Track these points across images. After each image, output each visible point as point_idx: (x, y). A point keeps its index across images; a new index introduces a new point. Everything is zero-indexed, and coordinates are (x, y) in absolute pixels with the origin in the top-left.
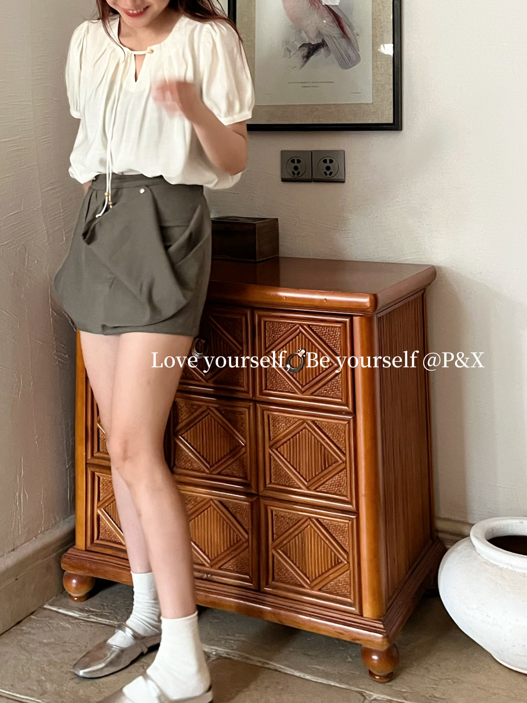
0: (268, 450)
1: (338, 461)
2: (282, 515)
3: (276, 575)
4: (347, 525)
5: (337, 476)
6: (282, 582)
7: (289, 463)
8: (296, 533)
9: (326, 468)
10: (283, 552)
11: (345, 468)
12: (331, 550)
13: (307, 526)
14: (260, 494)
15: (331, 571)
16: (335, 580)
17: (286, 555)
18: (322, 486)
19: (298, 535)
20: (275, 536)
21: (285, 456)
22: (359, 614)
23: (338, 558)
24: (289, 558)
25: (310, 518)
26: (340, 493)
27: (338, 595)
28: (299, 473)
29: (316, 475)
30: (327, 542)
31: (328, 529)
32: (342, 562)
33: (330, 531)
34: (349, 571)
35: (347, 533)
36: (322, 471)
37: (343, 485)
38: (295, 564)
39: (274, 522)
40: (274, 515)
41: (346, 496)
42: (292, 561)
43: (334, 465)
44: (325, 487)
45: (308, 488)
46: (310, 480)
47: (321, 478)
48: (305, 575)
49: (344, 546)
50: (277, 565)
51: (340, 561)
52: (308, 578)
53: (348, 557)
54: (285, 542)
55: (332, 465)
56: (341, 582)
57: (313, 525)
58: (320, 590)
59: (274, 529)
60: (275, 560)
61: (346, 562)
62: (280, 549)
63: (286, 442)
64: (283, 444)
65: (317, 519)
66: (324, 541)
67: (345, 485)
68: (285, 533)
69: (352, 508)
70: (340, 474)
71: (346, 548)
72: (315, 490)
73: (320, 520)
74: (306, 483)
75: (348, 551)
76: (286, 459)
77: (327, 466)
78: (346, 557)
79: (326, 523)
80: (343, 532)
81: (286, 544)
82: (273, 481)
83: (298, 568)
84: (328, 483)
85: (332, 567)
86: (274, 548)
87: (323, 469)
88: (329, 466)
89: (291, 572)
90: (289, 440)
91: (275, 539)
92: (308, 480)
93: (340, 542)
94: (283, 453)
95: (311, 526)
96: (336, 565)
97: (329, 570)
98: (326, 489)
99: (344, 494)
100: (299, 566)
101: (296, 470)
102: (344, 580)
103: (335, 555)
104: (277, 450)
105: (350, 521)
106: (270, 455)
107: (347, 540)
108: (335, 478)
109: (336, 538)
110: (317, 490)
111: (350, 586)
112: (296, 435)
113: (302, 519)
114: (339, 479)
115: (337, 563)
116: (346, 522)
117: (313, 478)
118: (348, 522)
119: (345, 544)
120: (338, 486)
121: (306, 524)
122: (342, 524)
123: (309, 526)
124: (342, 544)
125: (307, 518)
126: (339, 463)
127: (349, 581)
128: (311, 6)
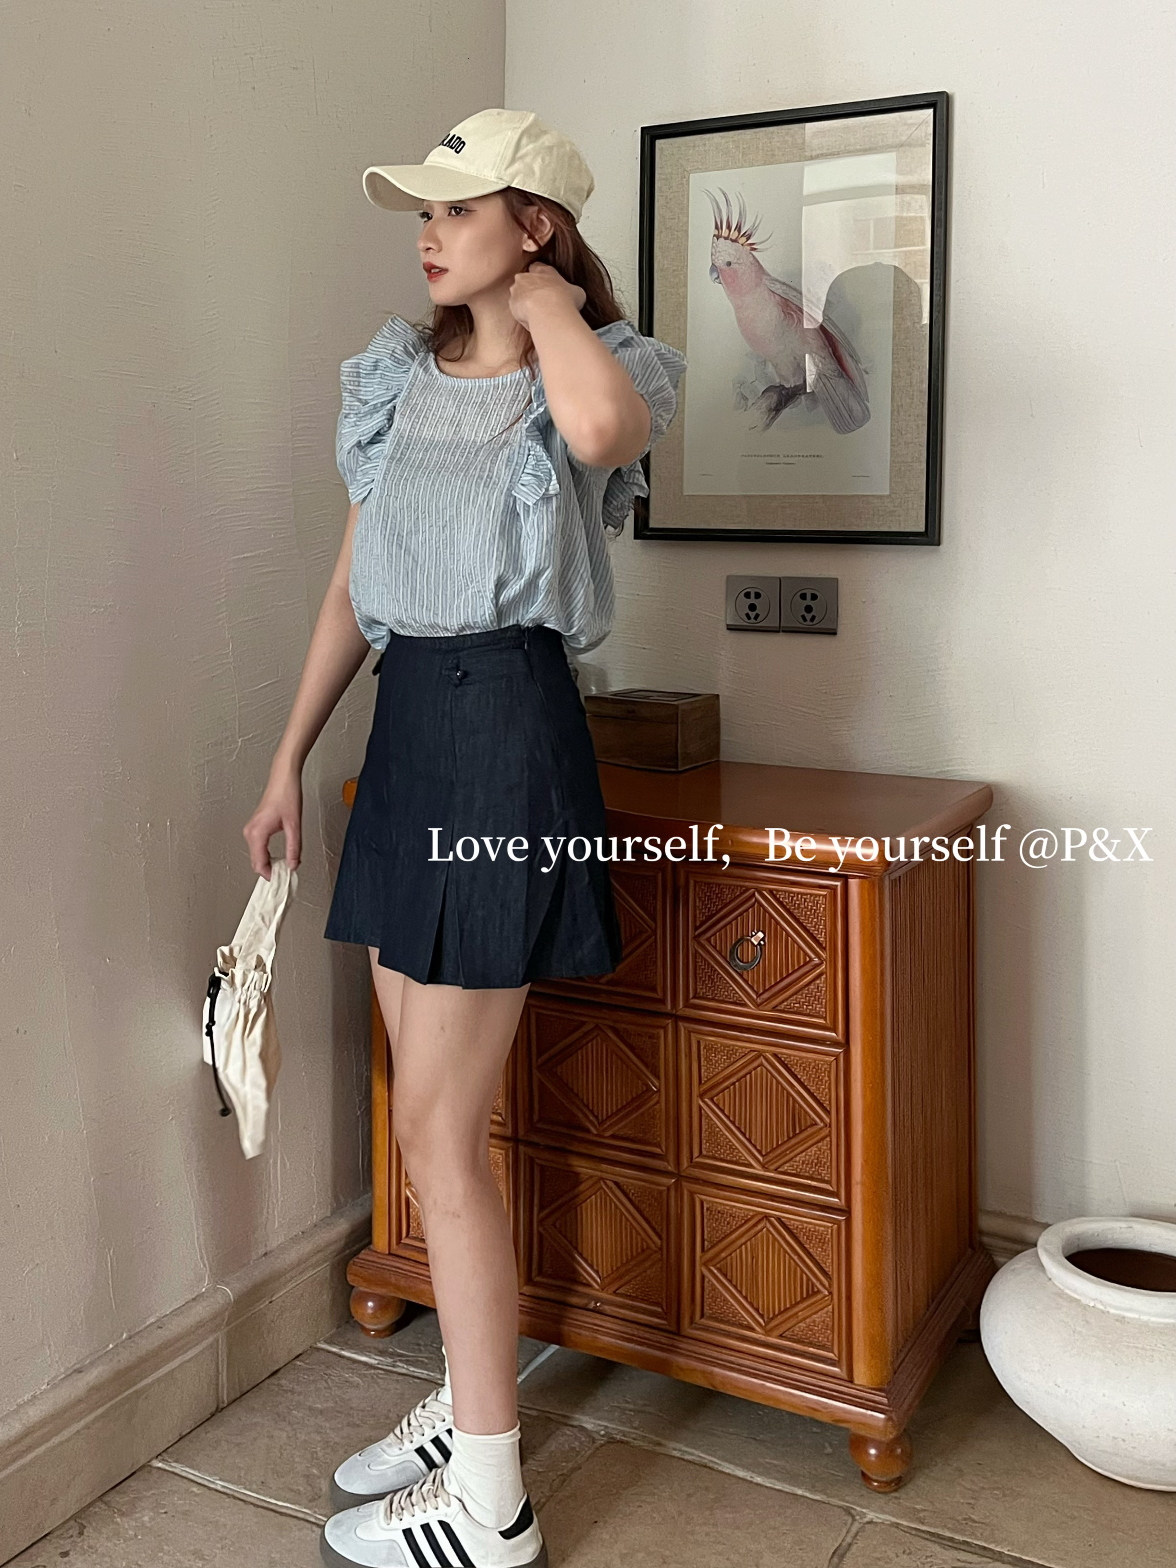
0: (697, 1101)
1: (816, 1124)
2: (719, 1209)
3: (706, 1308)
4: (830, 1231)
5: (814, 1148)
6: (716, 1319)
7: (733, 1123)
8: (743, 1240)
9: (795, 1135)
10: (719, 1270)
11: (830, 1135)
12: (802, 1272)
13: (762, 1230)
14: (683, 1174)
15: (802, 1306)
16: (808, 1320)
17: (725, 1276)
18: (788, 1164)
19: (745, 1243)
20: (706, 1243)
21: (726, 1112)
22: (845, 1377)
23: (813, 1284)
24: (730, 1281)
25: (766, 1217)
26: (819, 1177)
27: (811, 1344)
28: (749, 1140)
29: (778, 1146)
30: (795, 1258)
31: (798, 1235)
32: (819, 1291)
33: (800, 1239)
34: (830, 1307)
35: (830, 1243)
36: (789, 1138)
37: (825, 1163)
38: (740, 1292)
39: (705, 1220)
40: (705, 1208)
41: (828, 1182)
42: (735, 1287)
43: (810, 1131)
44: (793, 1166)
45: (764, 1167)
46: (767, 1154)
47: (788, 1149)
48: (757, 1310)
49: (823, 1265)
50: (710, 1292)
51: (816, 1290)
52: (762, 1316)
53: (830, 1285)
54: (723, 1255)
55: (805, 1129)
56: (817, 1323)
57: (771, 1229)
58: (781, 1336)
59: (706, 1232)
60: (706, 1284)
61: (826, 1293)
62: (714, 1266)
63: (728, 1087)
64: (723, 1091)
65: (779, 1219)
67: (828, 1164)
68: (723, 1239)
69: (840, 1204)
70: (820, 1144)
71: (827, 1269)
72: (776, 1170)
73: (783, 1220)
74: (761, 1158)
75: (830, 1273)
76: (728, 1117)
77: (798, 1132)
78: (826, 1284)
79: (794, 1225)
80: (822, 1242)
81: (726, 1258)
82: (704, 1153)
83: (745, 1298)
84: (798, 1159)
85: (803, 1300)
86: (705, 1264)
87: (791, 1135)
88: (801, 1131)
89: (732, 1305)
90: (734, 1084)
91: (706, 1248)
92: (764, 1153)
93: (817, 1258)
94: (721, 1106)
95: (768, 1230)
96: (809, 1296)
97: (797, 1303)
98: (796, 1170)
99: (826, 1178)
100: (747, 1294)
101: (744, 1134)
102: (823, 1322)
103: (808, 1279)
104: (712, 1099)
105: (834, 1224)
106: (700, 1108)
107: (829, 1255)
108: (811, 1152)
109: (811, 1250)
110: (780, 1170)
111: (833, 1332)
112: (745, 1076)
113: (752, 1217)
114: (818, 1152)
115: (810, 1292)
116: (828, 1227)
117: (773, 1150)
118: (832, 1227)
119: (825, 1264)
120: (816, 1165)
121: (760, 1227)
122: (822, 1229)
123: (765, 1229)
124: (820, 1262)
125: (762, 1216)
126: (819, 1127)
127: (831, 1323)
128: (785, 315)
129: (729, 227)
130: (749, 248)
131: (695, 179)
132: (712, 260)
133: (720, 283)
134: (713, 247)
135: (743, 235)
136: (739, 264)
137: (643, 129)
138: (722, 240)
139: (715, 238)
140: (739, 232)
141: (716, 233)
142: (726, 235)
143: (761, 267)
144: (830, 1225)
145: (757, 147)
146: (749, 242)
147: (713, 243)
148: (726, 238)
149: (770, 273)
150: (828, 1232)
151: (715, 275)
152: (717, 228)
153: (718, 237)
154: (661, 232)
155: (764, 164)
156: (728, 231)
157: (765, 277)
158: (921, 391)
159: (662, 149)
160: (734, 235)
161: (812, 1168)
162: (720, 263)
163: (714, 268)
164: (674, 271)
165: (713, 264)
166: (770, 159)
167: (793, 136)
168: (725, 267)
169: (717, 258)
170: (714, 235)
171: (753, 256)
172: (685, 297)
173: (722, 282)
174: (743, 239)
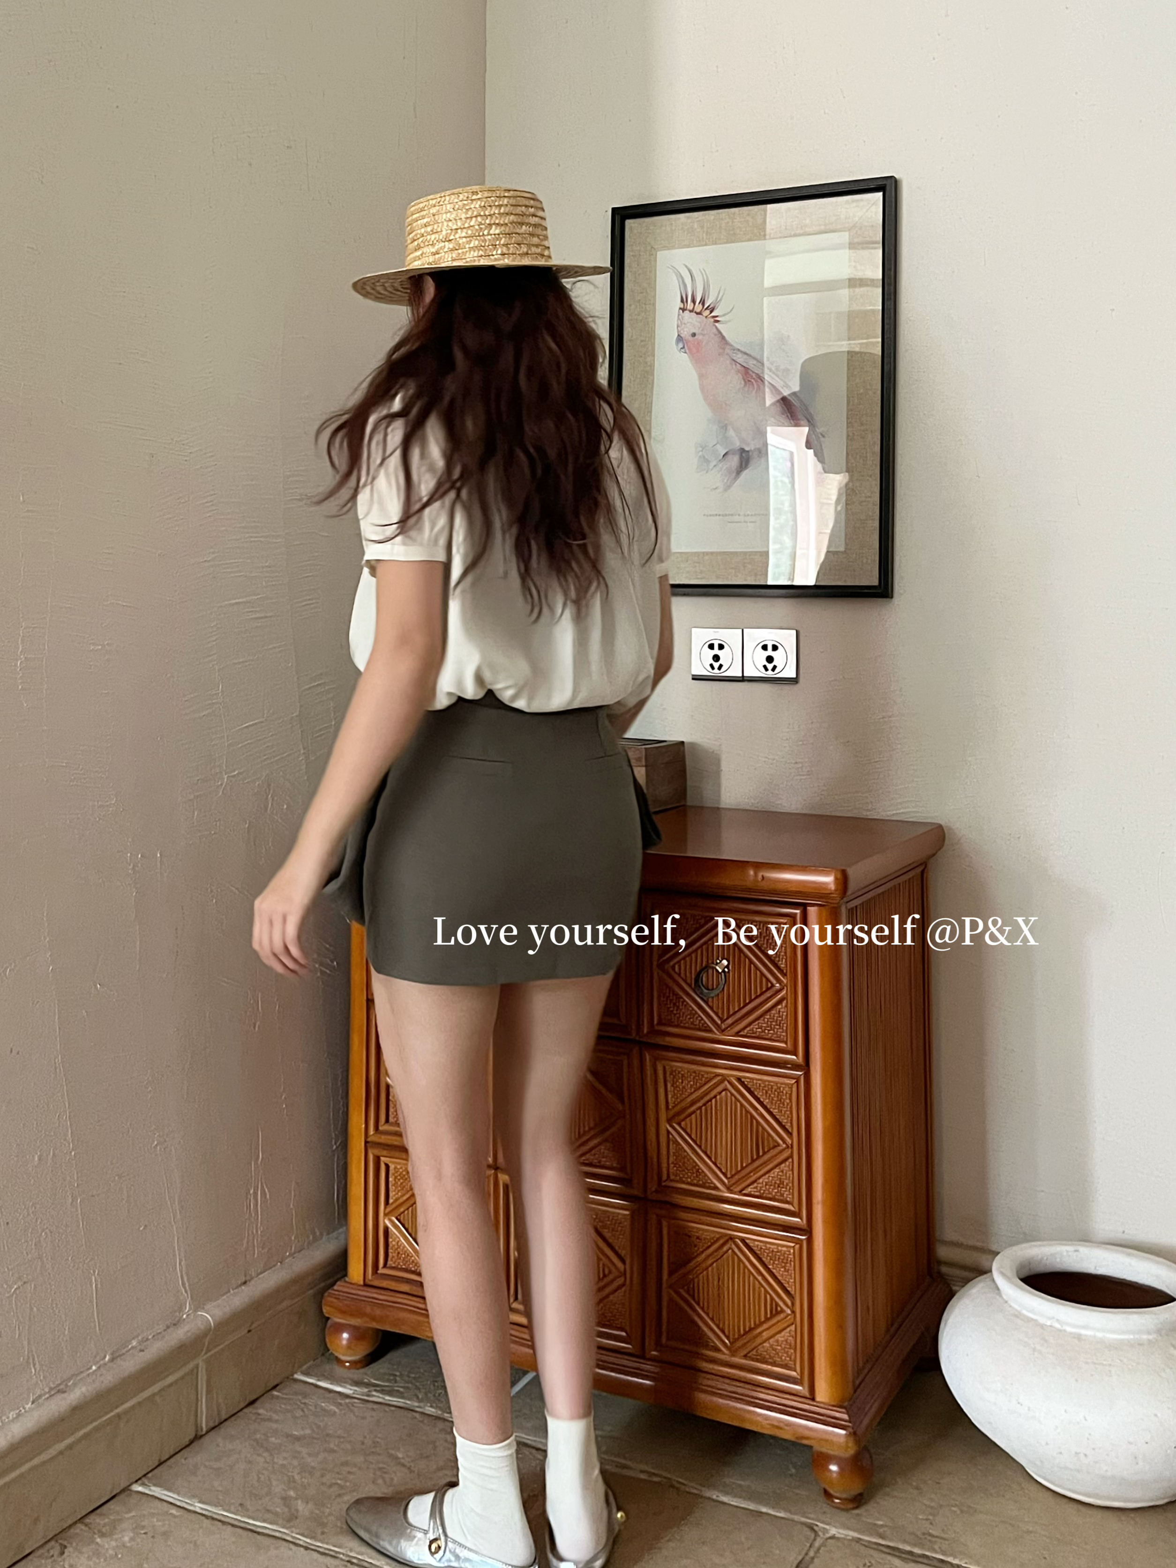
0: (664, 1124)
1: (778, 1145)
2: (686, 1231)
4: (792, 1251)
5: (777, 1170)
7: (699, 1145)
8: (709, 1262)
9: (758, 1157)
10: (686, 1290)
11: (791, 1156)
12: (766, 1292)
13: (728, 1250)
14: (650, 1198)
15: (765, 1326)
16: (771, 1341)
17: (692, 1297)
18: (752, 1187)
19: (711, 1265)
21: (693, 1136)
22: (807, 1395)
23: (777, 1305)
24: (696, 1301)
25: (732, 1238)
26: (782, 1198)
27: (774, 1364)
28: (715, 1164)
29: (743, 1168)
30: (760, 1278)
31: (761, 1256)
32: (782, 1311)
33: (764, 1259)
34: (793, 1327)
35: (792, 1263)
36: (753, 1161)
37: (787, 1185)
38: (706, 1312)
39: (672, 1244)
40: (672, 1232)
41: (790, 1203)
42: (701, 1307)
43: (773, 1152)
44: (756, 1188)
45: (729, 1190)
46: (732, 1176)
47: (751, 1172)
48: (722, 1330)
49: (786, 1285)
51: (779, 1309)
52: (728, 1338)
53: (793, 1304)
54: (690, 1276)
55: (768, 1151)
56: (780, 1343)
57: (736, 1250)
58: (745, 1356)
59: (672, 1255)
61: (789, 1312)
62: (682, 1288)
63: (694, 1112)
64: (690, 1115)
65: (743, 1240)
66: (755, 1278)
67: (790, 1185)
68: (690, 1261)
69: (801, 1223)
70: (782, 1166)
71: (789, 1289)
72: (740, 1192)
73: (747, 1241)
74: (726, 1181)
75: (793, 1293)
76: (694, 1141)
77: (761, 1154)
78: (789, 1302)
79: (758, 1245)
80: (785, 1262)
82: (672, 1176)
83: (712, 1319)
84: (761, 1181)
85: (767, 1319)
86: (672, 1285)
87: (755, 1157)
88: (764, 1153)
90: (700, 1108)
91: (672, 1271)
92: (729, 1176)
93: (780, 1278)
94: (689, 1130)
95: (733, 1251)
96: (773, 1316)
97: (761, 1323)
98: (760, 1191)
99: (788, 1199)
100: (713, 1316)
101: (710, 1158)
102: (786, 1341)
103: (772, 1299)
104: (679, 1124)
105: (797, 1244)
106: (668, 1132)
107: (791, 1276)
108: (774, 1173)
109: (774, 1271)
110: (744, 1192)
111: (795, 1351)
112: (710, 1100)
113: (718, 1239)
114: (780, 1174)
115: (774, 1312)
116: (790, 1247)
117: (738, 1172)
118: (794, 1247)
119: (788, 1283)
120: (779, 1186)
121: (725, 1249)
122: (784, 1249)
123: (730, 1251)
124: (783, 1281)
125: (727, 1238)
126: (780, 1148)
127: (793, 1342)
128: (745, 385)
129: (694, 301)
130: (712, 320)
131: (662, 255)
132: (678, 332)
133: (685, 353)
134: (678, 319)
135: (706, 309)
136: (704, 335)
137: (614, 210)
138: (687, 312)
139: (681, 311)
140: (703, 304)
141: (682, 306)
142: (691, 308)
143: (723, 338)
144: (792, 1245)
145: (720, 227)
146: (713, 314)
147: (679, 315)
148: (691, 311)
149: (732, 343)
150: (790, 1252)
151: (681, 345)
152: (682, 301)
153: (683, 310)
154: (630, 305)
155: (727, 243)
156: (692, 304)
157: (728, 347)
158: (874, 453)
159: (631, 228)
160: (698, 308)
161: (774, 1188)
162: (686, 334)
163: (680, 338)
164: (642, 341)
165: (679, 335)
166: (732, 238)
167: (753, 218)
168: (691, 338)
169: (683, 329)
170: (680, 309)
171: (716, 327)
172: (652, 366)
173: (687, 351)
174: (708, 312)
